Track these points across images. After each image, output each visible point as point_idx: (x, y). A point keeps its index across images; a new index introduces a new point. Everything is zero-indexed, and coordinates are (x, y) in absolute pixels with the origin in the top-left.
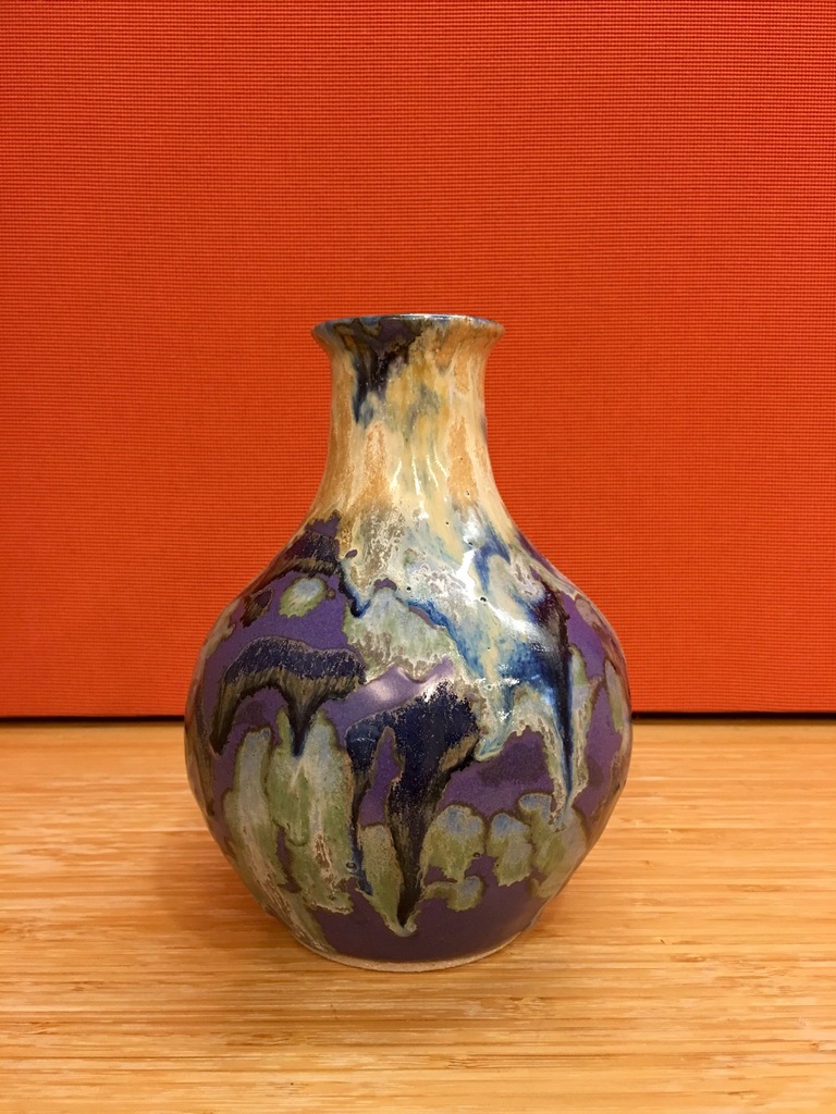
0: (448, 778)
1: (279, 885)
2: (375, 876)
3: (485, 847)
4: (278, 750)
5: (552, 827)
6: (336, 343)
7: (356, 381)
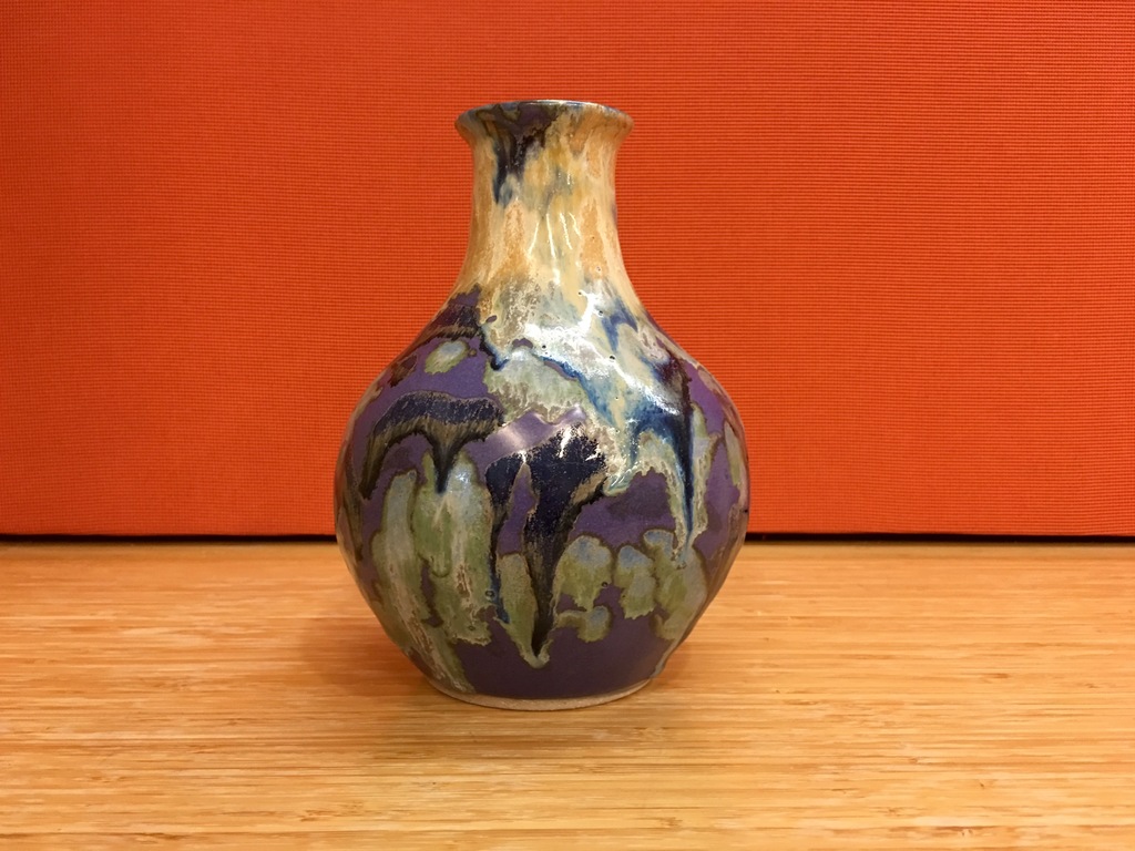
0: (580, 511)
1: (423, 621)
2: (512, 605)
3: (612, 577)
4: (423, 489)
5: (674, 564)
6: (477, 128)
7: (496, 164)
